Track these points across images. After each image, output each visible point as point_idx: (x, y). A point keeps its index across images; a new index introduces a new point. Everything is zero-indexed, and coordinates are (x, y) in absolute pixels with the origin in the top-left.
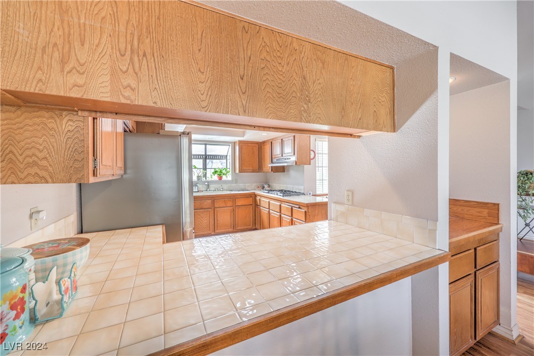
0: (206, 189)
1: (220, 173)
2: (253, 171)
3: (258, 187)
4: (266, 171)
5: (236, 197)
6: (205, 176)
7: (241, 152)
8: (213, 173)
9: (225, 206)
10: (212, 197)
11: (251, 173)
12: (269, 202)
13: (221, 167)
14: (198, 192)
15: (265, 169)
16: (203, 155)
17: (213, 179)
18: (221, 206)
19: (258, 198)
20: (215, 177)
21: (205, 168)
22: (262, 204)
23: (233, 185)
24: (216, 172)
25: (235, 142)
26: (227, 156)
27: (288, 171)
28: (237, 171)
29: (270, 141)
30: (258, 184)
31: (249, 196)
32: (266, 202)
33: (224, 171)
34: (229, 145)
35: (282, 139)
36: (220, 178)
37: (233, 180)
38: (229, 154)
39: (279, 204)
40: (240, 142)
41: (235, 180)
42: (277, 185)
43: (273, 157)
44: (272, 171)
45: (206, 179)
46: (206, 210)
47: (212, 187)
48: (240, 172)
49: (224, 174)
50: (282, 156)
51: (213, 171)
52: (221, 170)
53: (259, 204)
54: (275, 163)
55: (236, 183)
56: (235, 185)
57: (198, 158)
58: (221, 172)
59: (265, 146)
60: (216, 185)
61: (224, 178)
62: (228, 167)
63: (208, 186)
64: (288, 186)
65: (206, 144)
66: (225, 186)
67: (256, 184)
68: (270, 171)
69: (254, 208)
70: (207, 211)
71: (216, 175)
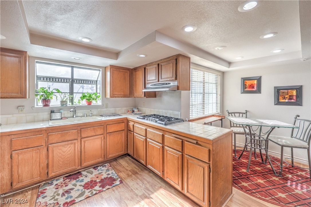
0: (72, 116)
1: (89, 99)
2: (125, 96)
3: (129, 111)
4: (137, 96)
5: (107, 123)
6: (72, 100)
7: (112, 77)
8: (81, 98)
9: (94, 134)
10: (78, 126)
11: (122, 98)
12: (146, 130)
13: (90, 91)
14: (62, 119)
15: (136, 94)
16: (69, 79)
17: (81, 105)
18: (89, 135)
19: (131, 124)
20: (84, 102)
21: (72, 92)
22: (136, 130)
23: (103, 110)
24: (84, 97)
25: (105, 68)
26: (97, 81)
27: (161, 96)
28: (108, 96)
29: (144, 67)
30: (128, 108)
31: (122, 122)
32: (141, 129)
33: (94, 96)
34: (100, 70)
35: (158, 64)
36: (90, 103)
37: (103, 105)
38: (99, 79)
39: (161, 134)
40: (112, 66)
41: (105, 105)
42: (147, 109)
43: (147, 82)
44: (145, 96)
45: (72, 104)
46: (69, 142)
47: (79, 113)
48: (111, 97)
49: (93, 99)
50: (159, 81)
51: (81, 95)
52: (90, 95)
53: (132, 130)
54: (149, 88)
55: (106, 108)
56: (105, 109)
57: (64, 82)
58: (90, 96)
59: (137, 73)
60: (84, 111)
61: (94, 103)
62: (98, 92)
63: (75, 112)
64: (161, 110)
65: (72, 67)
66: (95, 112)
67: (126, 108)
68: (143, 96)
69: (126, 133)
70: (72, 144)
71: (84, 100)
